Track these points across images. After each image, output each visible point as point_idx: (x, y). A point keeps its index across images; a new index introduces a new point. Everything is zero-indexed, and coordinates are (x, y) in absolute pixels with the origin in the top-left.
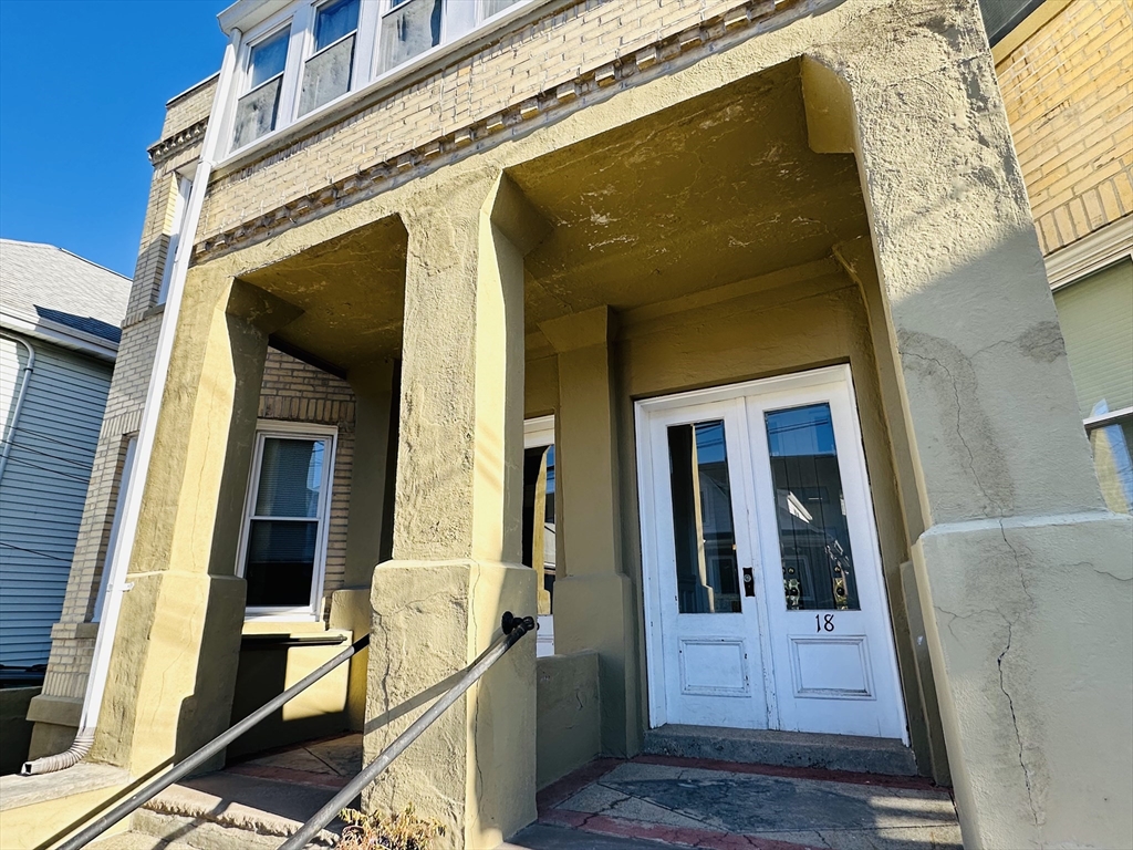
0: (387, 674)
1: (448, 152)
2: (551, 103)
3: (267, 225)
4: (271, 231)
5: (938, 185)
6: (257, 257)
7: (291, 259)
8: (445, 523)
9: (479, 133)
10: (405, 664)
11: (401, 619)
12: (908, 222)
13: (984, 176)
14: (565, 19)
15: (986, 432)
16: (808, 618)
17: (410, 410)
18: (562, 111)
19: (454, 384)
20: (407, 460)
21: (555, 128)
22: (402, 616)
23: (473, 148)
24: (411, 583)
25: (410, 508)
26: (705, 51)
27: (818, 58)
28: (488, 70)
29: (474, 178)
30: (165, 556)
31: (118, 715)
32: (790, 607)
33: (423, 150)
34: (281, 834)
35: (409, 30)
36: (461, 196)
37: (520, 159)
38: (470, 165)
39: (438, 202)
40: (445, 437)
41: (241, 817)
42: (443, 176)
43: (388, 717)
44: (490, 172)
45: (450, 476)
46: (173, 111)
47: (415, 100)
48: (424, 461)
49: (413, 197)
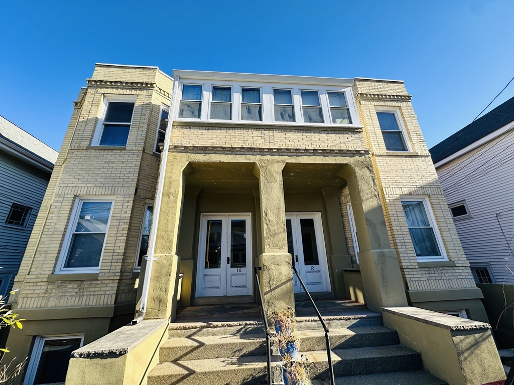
0: (270, 280)
1: (270, 152)
2: (298, 151)
3: (204, 150)
4: (205, 152)
5: (370, 195)
6: (200, 158)
7: (215, 163)
8: (280, 244)
9: (288, 152)
10: (275, 277)
11: (273, 267)
12: (366, 200)
13: (375, 196)
14: (298, 132)
15: (378, 236)
16: (309, 267)
17: (266, 215)
18: (300, 154)
19: (279, 211)
20: (266, 227)
21: (299, 157)
22: (273, 266)
23: (277, 154)
24: (275, 258)
25: (269, 240)
26: (330, 155)
27: (351, 165)
28: (278, 135)
29: (278, 162)
30: (170, 249)
31: (157, 302)
32: (305, 264)
33: (263, 149)
34: (237, 325)
35: (251, 112)
36: (276, 165)
37: (290, 161)
38: (277, 158)
39: (268, 164)
40: (278, 223)
41: (220, 324)
42: (269, 157)
43: (271, 290)
44: (283, 161)
45: (280, 233)
46: (99, 68)
47: (256, 133)
48: (272, 229)
49: (260, 160)
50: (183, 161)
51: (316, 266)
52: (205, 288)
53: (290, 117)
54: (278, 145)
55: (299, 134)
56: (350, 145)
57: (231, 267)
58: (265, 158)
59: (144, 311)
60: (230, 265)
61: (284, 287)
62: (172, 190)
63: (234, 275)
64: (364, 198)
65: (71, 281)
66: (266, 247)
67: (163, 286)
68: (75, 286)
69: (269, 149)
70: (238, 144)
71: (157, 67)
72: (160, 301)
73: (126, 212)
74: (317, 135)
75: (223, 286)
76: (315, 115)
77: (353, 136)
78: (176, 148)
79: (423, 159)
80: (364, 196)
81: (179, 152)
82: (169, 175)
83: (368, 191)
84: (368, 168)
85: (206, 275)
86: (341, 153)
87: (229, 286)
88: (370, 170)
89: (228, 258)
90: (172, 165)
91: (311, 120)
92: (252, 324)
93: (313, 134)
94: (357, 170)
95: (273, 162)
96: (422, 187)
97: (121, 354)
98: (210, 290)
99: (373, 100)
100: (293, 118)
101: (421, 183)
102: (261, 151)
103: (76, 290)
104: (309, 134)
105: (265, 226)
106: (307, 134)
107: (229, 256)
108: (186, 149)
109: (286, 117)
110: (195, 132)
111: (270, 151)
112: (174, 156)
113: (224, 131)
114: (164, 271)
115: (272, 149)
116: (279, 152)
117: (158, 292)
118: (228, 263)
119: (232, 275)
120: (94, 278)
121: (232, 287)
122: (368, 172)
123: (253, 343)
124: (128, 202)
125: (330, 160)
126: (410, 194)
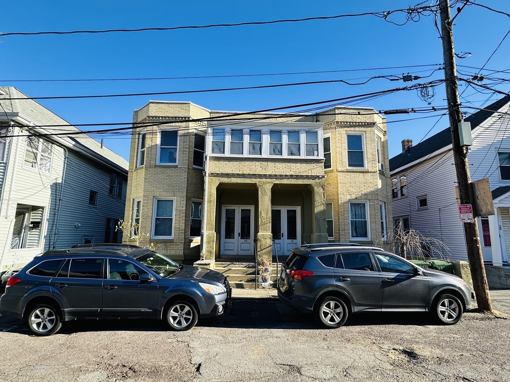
0: (261, 246)
2: (281, 176)
5: (320, 204)
6: (225, 180)
8: (267, 229)
9: (276, 177)
10: (263, 245)
13: (323, 204)
15: (320, 226)
16: (290, 241)
18: (283, 178)
21: (282, 180)
22: (262, 239)
23: (269, 178)
24: (264, 236)
25: (262, 227)
26: (301, 178)
27: (312, 185)
28: (271, 164)
29: (269, 183)
30: (213, 229)
31: (209, 253)
32: (288, 239)
33: (261, 175)
34: (245, 264)
35: (255, 148)
36: (268, 185)
37: (276, 183)
38: (269, 180)
39: (263, 184)
40: (267, 218)
41: (237, 263)
42: (264, 180)
43: (261, 250)
44: (272, 182)
45: (267, 223)
46: (152, 104)
47: (257, 163)
48: (263, 221)
49: (259, 182)
50: (217, 182)
51: (294, 240)
52: (226, 250)
53: (279, 152)
54: (270, 172)
55: (284, 164)
56: (314, 171)
57: (241, 239)
58: (262, 180)
59: (204, 256)
60: (240, 237)
61: (267, 249)
62: (212, 199)
63: (243, 243)
64: (316, 205)
65: (161, 243)
66: (260, 230)
67: (211, 246)
68: (163, 245)
69: (264, 175)
70: (247, 172)
71: (191, 102)
72: (211, 252)
73: (183, 207)
74: (294, 164)
75: (236, 249)
76: (295, 150)
77: (318, 165)
78: (212, 175)
79: (372, 174)
80: (316, 204)
81: (214, 176)
82: (209, 190)
83: (319, 201)
84: (322, 187)
85: (225, 243)
86: (308, 177)
87: (239, 249)
88: (323, 189)
89: (239, 233)
90: (211, 185)
91: (292, 154)
92: (252, 264)
93: (292, 164)
94: (316, 188)
95: (266, 183)
96: (366, 194)
97: (208, 265)
98: (229, 251)
99: (345, 126)
100: (281, 153)
101: (365, 191)
102: (260, 176)
103: (164, 247)
104: (290, 164)
105: (260, 219)
106: (288, 164)
107: (240, 232)
108: (218, 175)
109: (277, 152)
110: (223, 163)
111: (265, 176)
112: (211, 179)
113: (239, 162)
114: (211, 240)
115: (266, 175)
116: (270, 176)
117: (209, 249)
118: (239, 236)
119: (241, 243)
120: (172, 241)
121: (241, 250)
122: (322, 189)
123: (252, 270)
124: (183, 201)
125: (300, 182)
126: (356, 199)
